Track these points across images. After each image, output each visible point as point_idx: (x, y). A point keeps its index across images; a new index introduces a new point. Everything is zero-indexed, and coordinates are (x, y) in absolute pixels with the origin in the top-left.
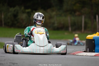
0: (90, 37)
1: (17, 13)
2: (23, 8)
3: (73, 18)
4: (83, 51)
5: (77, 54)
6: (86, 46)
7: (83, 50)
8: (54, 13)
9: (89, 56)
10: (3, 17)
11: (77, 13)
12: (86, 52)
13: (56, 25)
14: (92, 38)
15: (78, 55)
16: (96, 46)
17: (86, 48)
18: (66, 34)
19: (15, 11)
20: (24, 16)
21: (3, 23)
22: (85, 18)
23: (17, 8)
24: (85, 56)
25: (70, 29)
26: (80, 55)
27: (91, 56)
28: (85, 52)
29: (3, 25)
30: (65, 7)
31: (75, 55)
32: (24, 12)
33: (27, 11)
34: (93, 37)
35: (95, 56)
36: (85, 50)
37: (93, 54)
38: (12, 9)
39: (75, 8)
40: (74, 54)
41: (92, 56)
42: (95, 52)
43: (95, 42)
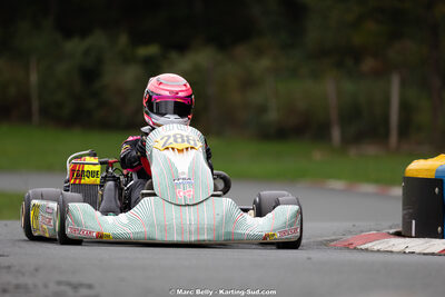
0: (422, 167)
2: (123, 40)
3: (349, 86)
4: (391, 231)
5: (363, 247)
6: (404, 209)
7: (391, 228)
8: (265, 63)
9: (419, 254)
10: (34, 78)
11: (368, 64)
12: (404, 236)
13: (273, 116)
14: (431, 175)
15: (367, 250)
17: (404, 218)
18: (318, 155)
20: (129, 74)
21: (35, 106)
22: (403, 83)
23: (98, 39)
24: (399, 253)
25: (336, 134)
26: (376, 248)
27: (424, 254)
28: (398, 234)
29: (36, 117)
31: (355, 248)
32: (127, 60)
33: (144, 51)
34: (437, 171)
35: (443, 252)
36: (400, 229)
37: (436, 245)
38: (75, 46)
40: (348, 247)
41: (433, 254)
42: (442, 236)
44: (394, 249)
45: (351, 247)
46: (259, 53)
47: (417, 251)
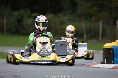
0: (108, 45)
1: (22, 17)
2: (29, 11)
3: (88, 24)
4: (100, 62)
5: (92, 66)
6: (103, 56)
8: (66, 18)
9: (107, 68)
10: (5, 22)
11: (94, 18)
12: (103, 64)
14: (110, 48)
16: (115, 57)
17: (103, 59)
19: (19, 15)
20: (30, 21)
21: (5, 29)
22: (103, 23)
23: (22, 11)
24: (102, 68)
25: (85, 36)
26: (96, 67)
27: (109, 68)
28: (101, 63)
29: (5, 32)
30: (79, 10)
32: (30, 17)
33: (34, 15)
34: (112, 46)
35: (114, 68)
36: (102, 62)
37: (112, 66)
38: (16, 13)
39: (91, 12)
41: (111, 68)
42: (113, 64)
43: (114, 52)
44: (100, 67)
45: (89, 66)
46: (65, 15)
47: (106, 67)
